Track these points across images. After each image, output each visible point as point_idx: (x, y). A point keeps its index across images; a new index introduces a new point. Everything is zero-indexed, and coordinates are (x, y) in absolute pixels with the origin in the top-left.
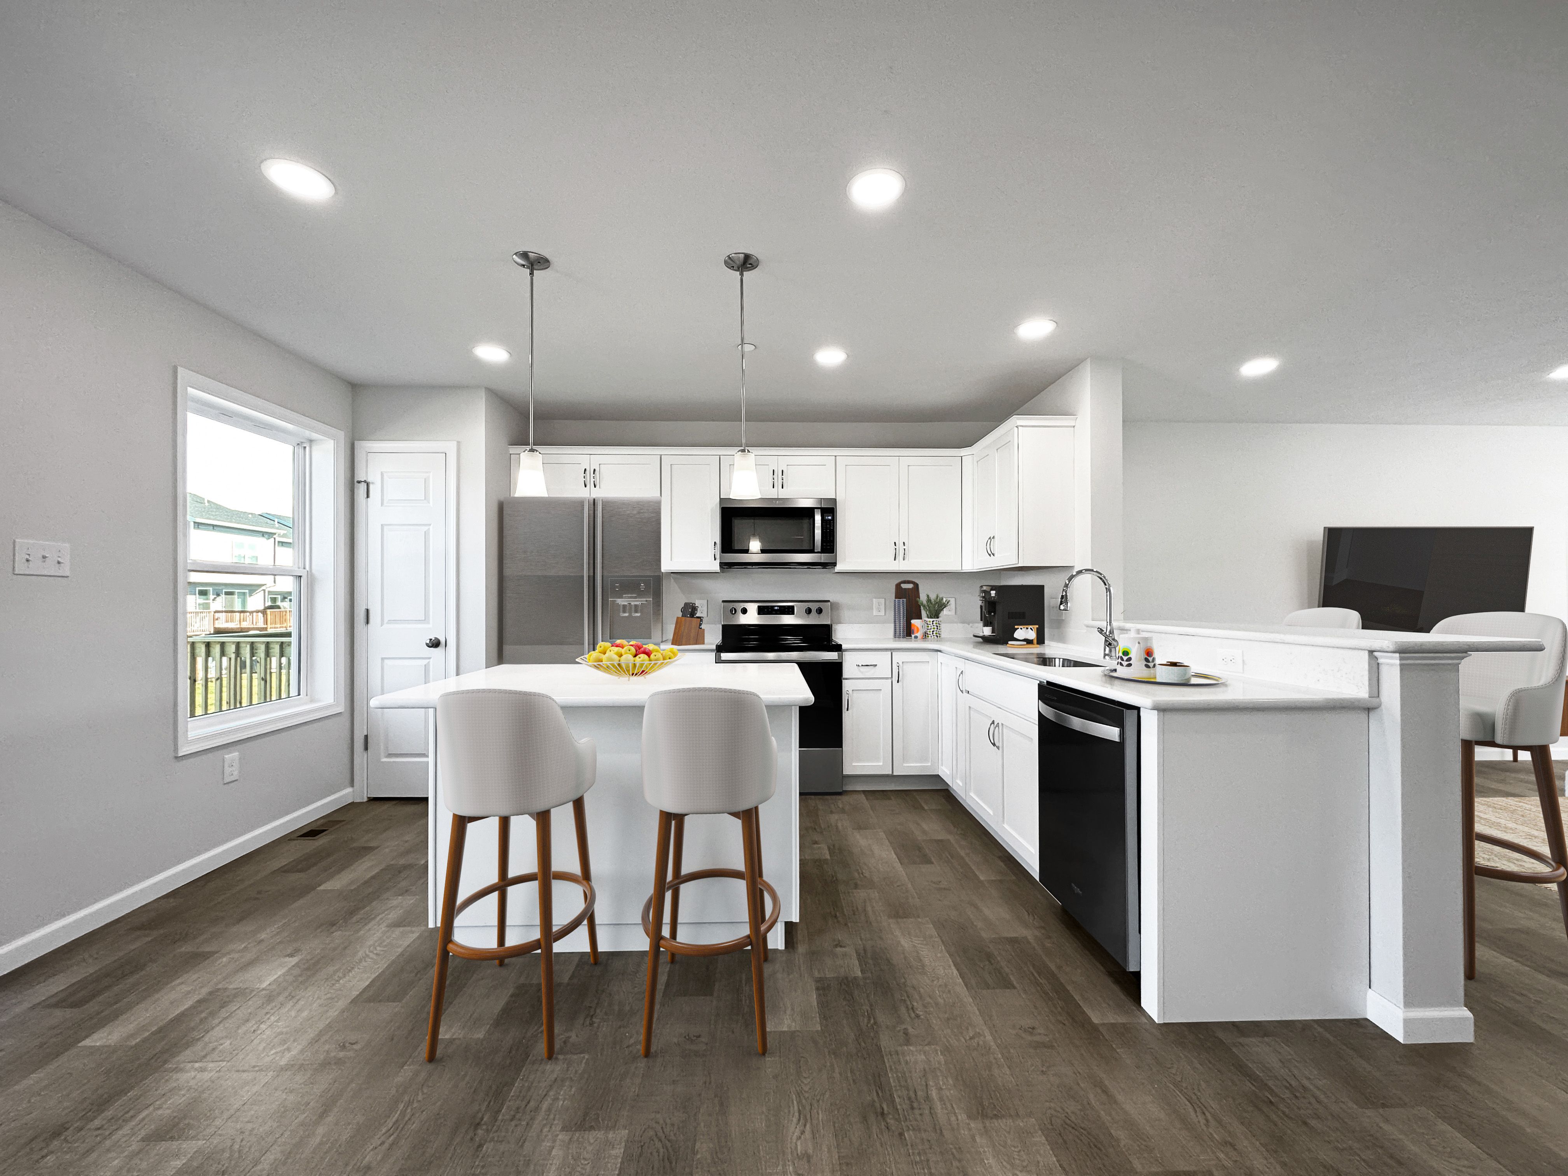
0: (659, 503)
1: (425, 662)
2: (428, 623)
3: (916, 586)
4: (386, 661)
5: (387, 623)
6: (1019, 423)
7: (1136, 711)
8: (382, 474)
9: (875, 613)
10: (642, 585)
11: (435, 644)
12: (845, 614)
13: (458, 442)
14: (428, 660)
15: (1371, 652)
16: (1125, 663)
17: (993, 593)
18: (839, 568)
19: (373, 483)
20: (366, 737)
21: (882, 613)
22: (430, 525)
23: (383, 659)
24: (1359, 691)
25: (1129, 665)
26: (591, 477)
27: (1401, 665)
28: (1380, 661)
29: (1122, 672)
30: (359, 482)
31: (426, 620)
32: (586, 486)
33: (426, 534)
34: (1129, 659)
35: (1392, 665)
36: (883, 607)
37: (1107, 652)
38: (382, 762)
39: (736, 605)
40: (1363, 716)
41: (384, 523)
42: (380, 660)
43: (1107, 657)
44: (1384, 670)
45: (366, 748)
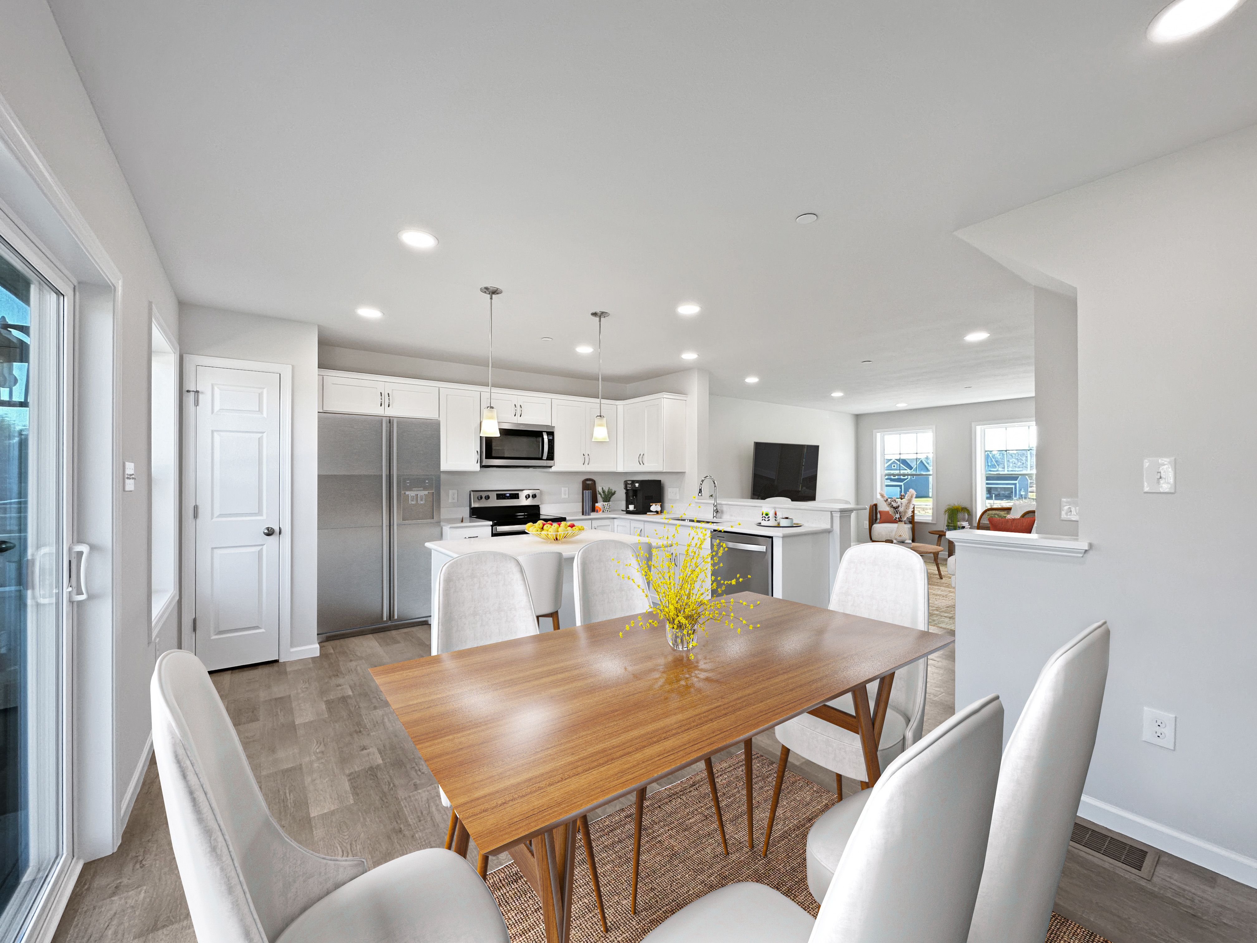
0: (438, 424)
1: (258, 549)
2: (262, 515)
3: (594, 482)
4: (217, 552)
5: (217, 517)
6: (665, 396)
7: (771, 539)
8: (212, 385)
9: (563, 496)
10: (427, 481)
11: (270, 533)
12: (546, 498)
13: (293, 366)
14: (260, 547)
15: (831, 512)
16: (767, 519)
17: (637, 485)
18: (553, 469)
19: (202, 393)
20: (195, 621)
21: (567, 496)
22: (264, 432)
23: (212, 548)
24: (827, 526)
25: (769, 520)
26: (385, 399)
27: (840, 516)
28: (833, 515)
29: (763, 523)
30: (188, 391)
31: (260, 513)
32: (381, 406)
33: (260, 440)
34: (769, 517)
35: (837, 516)
36: (567, 492)
37: (715, 515)
38: (212, 639)
39: (482, 493)
40: (828, 534)
41: (214, 429)
42: (210, 549)
43: (715, 518)
44: (834, 518)
45: (195, 629)
